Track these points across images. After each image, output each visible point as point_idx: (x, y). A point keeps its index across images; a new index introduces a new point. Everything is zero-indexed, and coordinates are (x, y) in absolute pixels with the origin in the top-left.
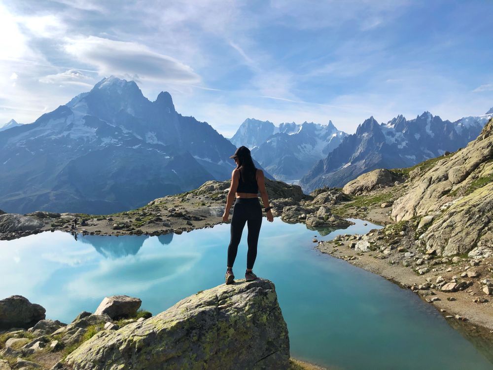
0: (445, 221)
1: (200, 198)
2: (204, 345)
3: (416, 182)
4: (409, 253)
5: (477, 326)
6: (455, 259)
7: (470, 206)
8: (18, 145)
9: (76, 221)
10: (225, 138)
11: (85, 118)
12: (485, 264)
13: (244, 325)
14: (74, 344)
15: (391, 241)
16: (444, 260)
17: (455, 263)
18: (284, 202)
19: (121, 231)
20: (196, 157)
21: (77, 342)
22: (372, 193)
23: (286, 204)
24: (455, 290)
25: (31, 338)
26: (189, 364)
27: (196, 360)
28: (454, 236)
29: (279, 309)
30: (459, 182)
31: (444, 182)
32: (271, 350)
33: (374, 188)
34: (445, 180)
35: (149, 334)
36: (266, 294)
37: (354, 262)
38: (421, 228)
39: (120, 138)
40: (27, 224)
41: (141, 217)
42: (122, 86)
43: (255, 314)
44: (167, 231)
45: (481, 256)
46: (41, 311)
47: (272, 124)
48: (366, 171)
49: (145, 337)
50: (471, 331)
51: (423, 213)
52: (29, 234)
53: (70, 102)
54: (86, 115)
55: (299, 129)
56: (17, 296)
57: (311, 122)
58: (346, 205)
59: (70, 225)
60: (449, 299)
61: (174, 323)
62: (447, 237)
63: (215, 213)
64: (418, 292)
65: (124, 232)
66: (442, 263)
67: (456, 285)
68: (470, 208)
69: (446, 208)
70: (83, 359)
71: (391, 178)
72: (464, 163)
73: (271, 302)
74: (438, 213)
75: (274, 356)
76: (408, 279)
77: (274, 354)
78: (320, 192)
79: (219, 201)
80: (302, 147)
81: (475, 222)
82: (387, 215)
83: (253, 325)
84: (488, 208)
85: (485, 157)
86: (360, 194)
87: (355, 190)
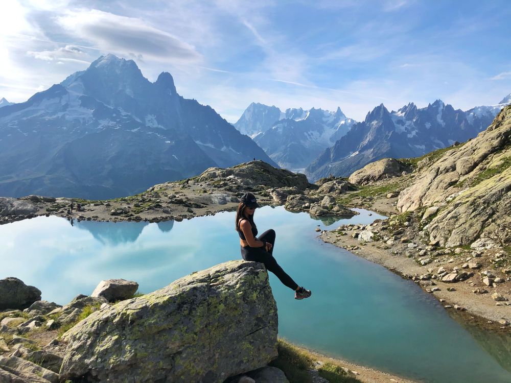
0: (449, 212)
1: (201, 185)
2: (195, 319)
3: (424, 173)
4: (412, 244)
5: (475, 316)
6: (458, 250)
7: (475, 198)
8: (9, 125)
9: (72, 206)
10: (229, 124)
11: (81, 98)
12: (487, 256)
13: (234, 301)
14: (70, 323)
15: (395, 231)
16: (447, 251)
17: (457, 254)
18: (288, 191)
19: (119, 217)
20: (198, 142)
21: (73, 321)
22: (378, 183)
23: (290, 193)
24: (455, 281)
25: (26, 317)
26: (180, 336)
27: (186, 332)
28: (458, 227)
29: (270, 288)
30: (467, 173)
31: (452, 173)
32: (260, 326)
33: (380, 178)
34: (452, 171)
35: (142, 308)
36: (258, 273)
37: (357, 252)
38: (426, 219)
39: (118, 120)
40: (20, 208)
41: (140, 203)
42: (120, 65)
43: (245, 292)
44: (166, 218)
45: (483, 248)
46: (36, 293)
47: (278, 109)
48: (373, 161)
49: (138, 310)
50: (469, 320)
51: (429, 204)
52: (22, 218)
53: (64, 81)
54: (82, 95)
55: (306, 115)
56: (12, 278)
57: (319, 108)
58: (351, 195)
59: (66, 210)
60: (448, 290)
61: (166, 298)
62: (451, 228)
63: (216, 200)
64: (419, 282)
65: (122, 218)
66: (445, 254)
67: (457, 276)
68: (475, 199)
69: (451, 199)
70: (79, 331)
71: (398, 168)
72: (472, 153)
73: (261, 282)
74: (443, 204)
75: (262, 331)
76: (410, 270)
77: (262, 329)
78: (326, 181)
79: (222, 189)
80: (309, 135)
81: (479, 214)
82: (393, 205)
83: (243, 302)
84: (493, 199)
85: (495, 148)
86: (366, 184)
87: (361, 180)
